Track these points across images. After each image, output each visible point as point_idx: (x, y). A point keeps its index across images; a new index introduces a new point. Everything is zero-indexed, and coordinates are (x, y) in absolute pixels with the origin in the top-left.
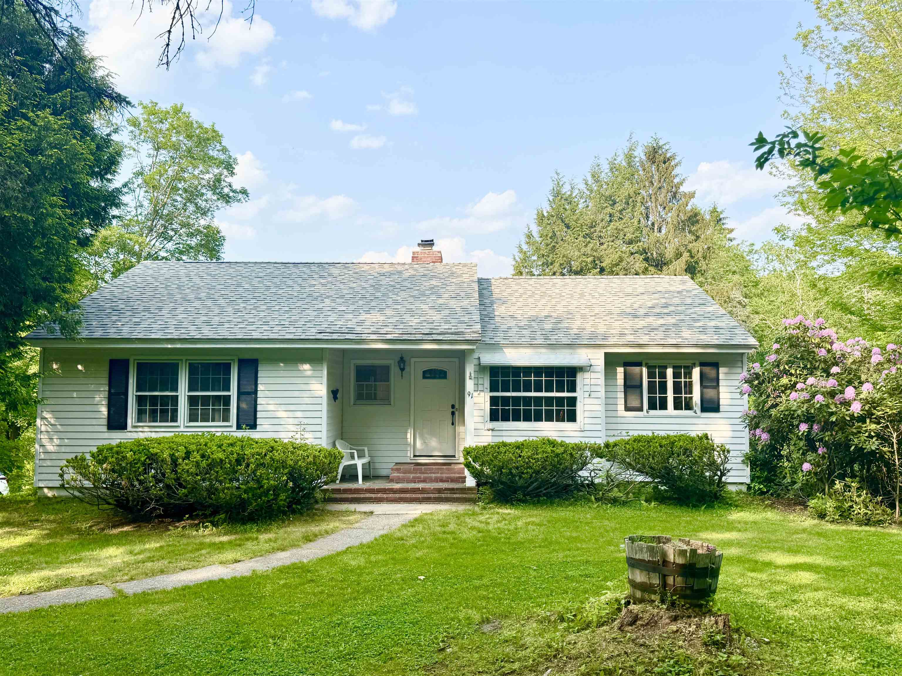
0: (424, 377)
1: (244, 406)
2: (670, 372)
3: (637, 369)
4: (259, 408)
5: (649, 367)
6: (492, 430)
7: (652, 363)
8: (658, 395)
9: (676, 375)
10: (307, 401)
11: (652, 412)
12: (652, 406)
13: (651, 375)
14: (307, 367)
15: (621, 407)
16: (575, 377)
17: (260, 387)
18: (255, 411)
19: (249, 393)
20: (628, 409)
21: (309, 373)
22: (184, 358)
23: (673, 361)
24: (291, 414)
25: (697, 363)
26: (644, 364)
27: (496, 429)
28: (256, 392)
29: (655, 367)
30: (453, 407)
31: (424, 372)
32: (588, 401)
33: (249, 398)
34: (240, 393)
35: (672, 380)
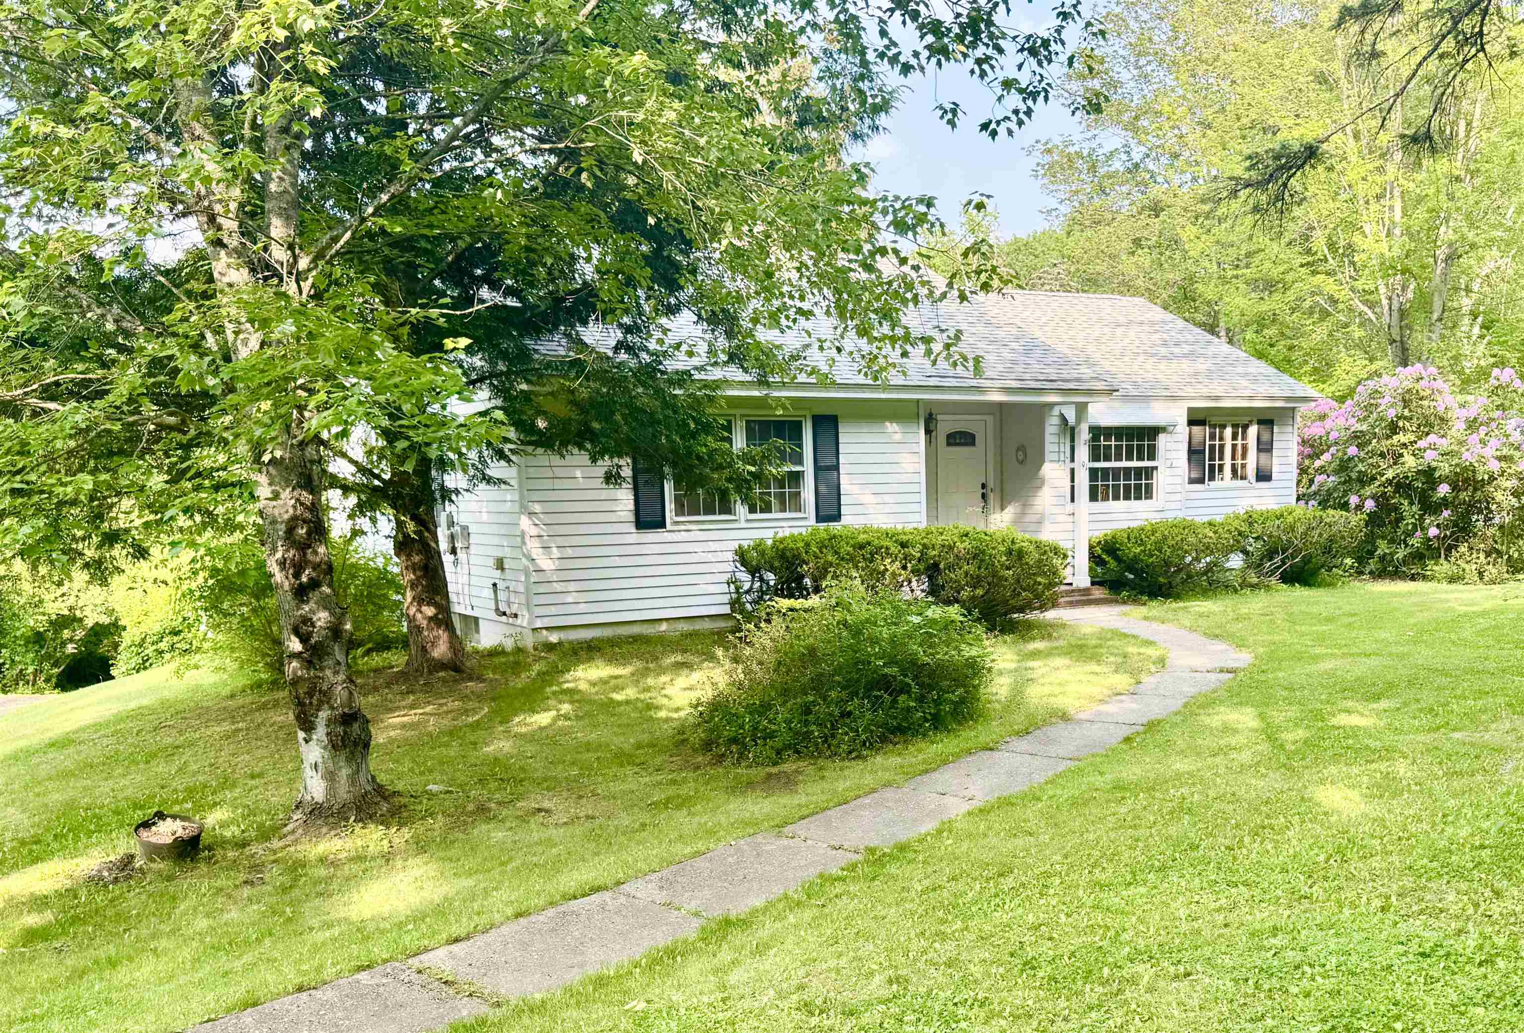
0: (949, 444)
1: (823, 489)
2: (1229, 432)
3: (1201, 429)
4: (842, 490)
5: (1210, 426)
7: (1214, 421)
8: (1217, 462)
9: (1234, 436)
10: (901, 478)
11: (1212, 484)
12: (1211, 476)
13: (1211, 436)
14: (894, 426)
16: (1156, 440)
17: (841, 458)
18: (839, 495)
19: (829, 468)
20: (1191, 480)
21: (898, 437)
22: (738, 412)
23: (1232, 418)
24: (879, 499)
25: (1254, 420)
26: (1208, 422)
28: (836, 468)
29: (1216, 426)
30: (984, 486)
31: (949, 436)
32: (1169, 471)
33: (831, 475)
34: (817, 468)
35: (1230, 442)
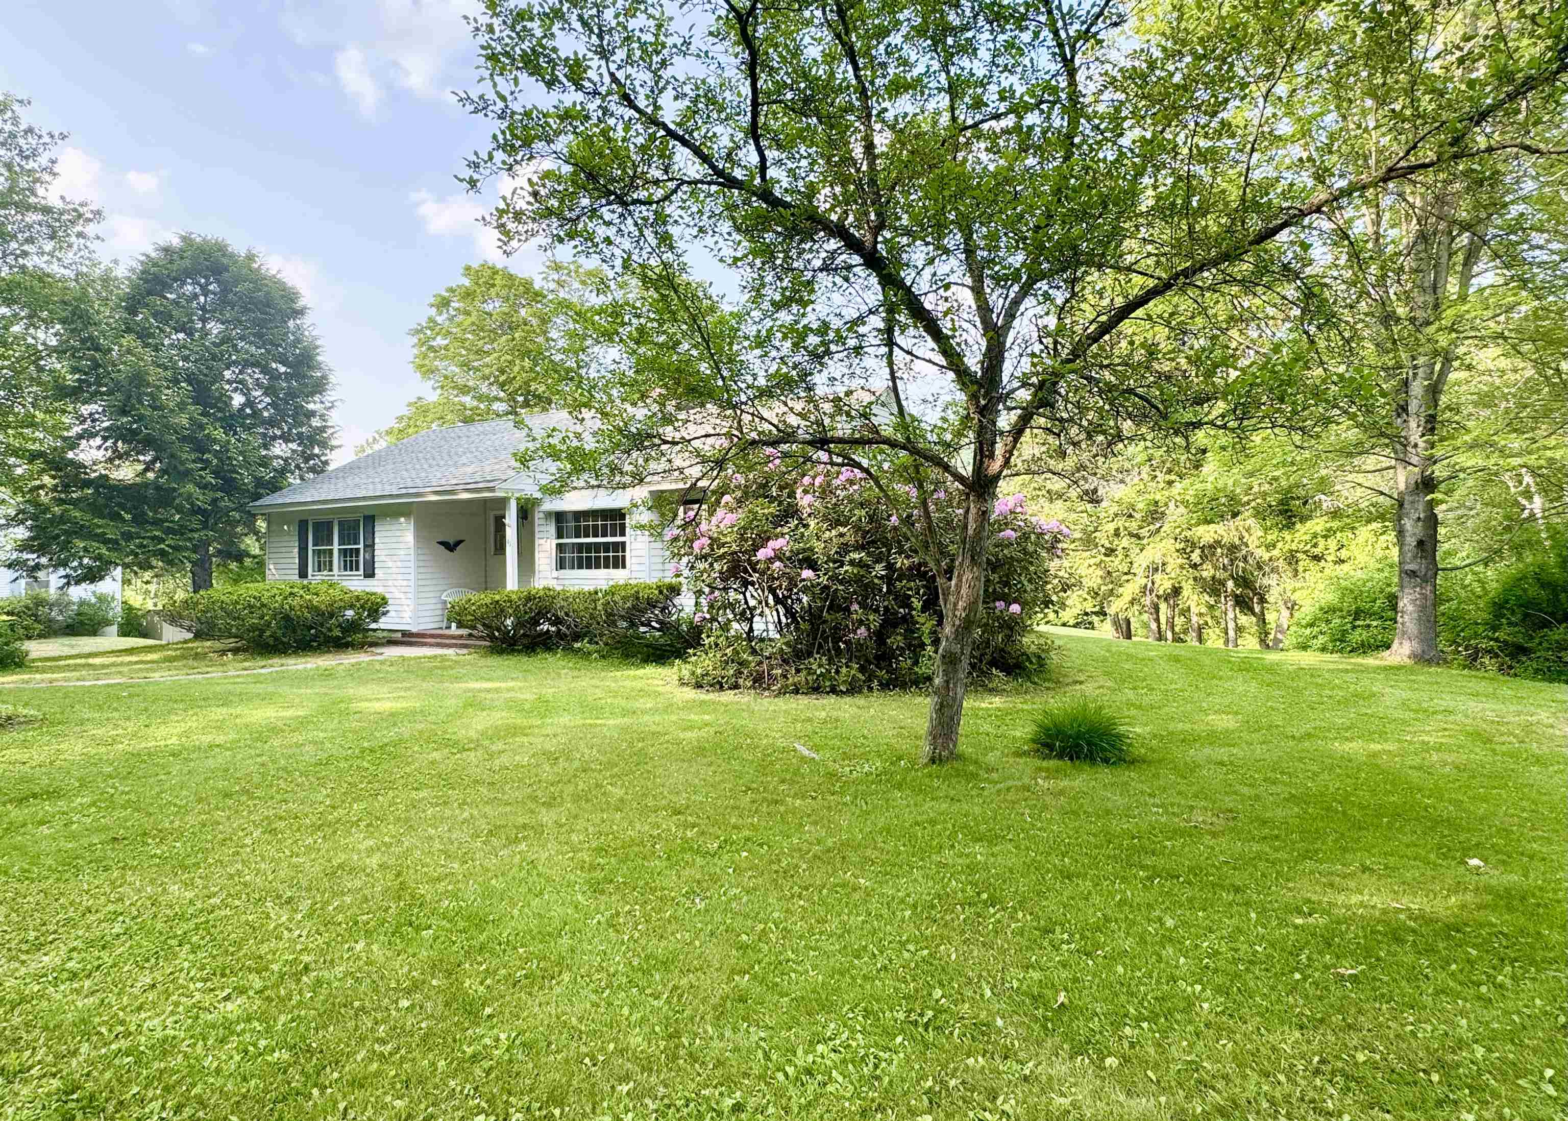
1: (367, 557)
4: (376, 558)
6: (558, 578)
10: (404, 552)
14: (402, 520)
16: (625, 519)
17: (377, 540)
18: (374, 562)
19: (369, 546)
21: (404, 526)
22: (336, 516)
24: (394, 564)
27: (562, 577)
28: (373, 544)
32: (634, 545)
33: (370, 549)
34: (365, 546)
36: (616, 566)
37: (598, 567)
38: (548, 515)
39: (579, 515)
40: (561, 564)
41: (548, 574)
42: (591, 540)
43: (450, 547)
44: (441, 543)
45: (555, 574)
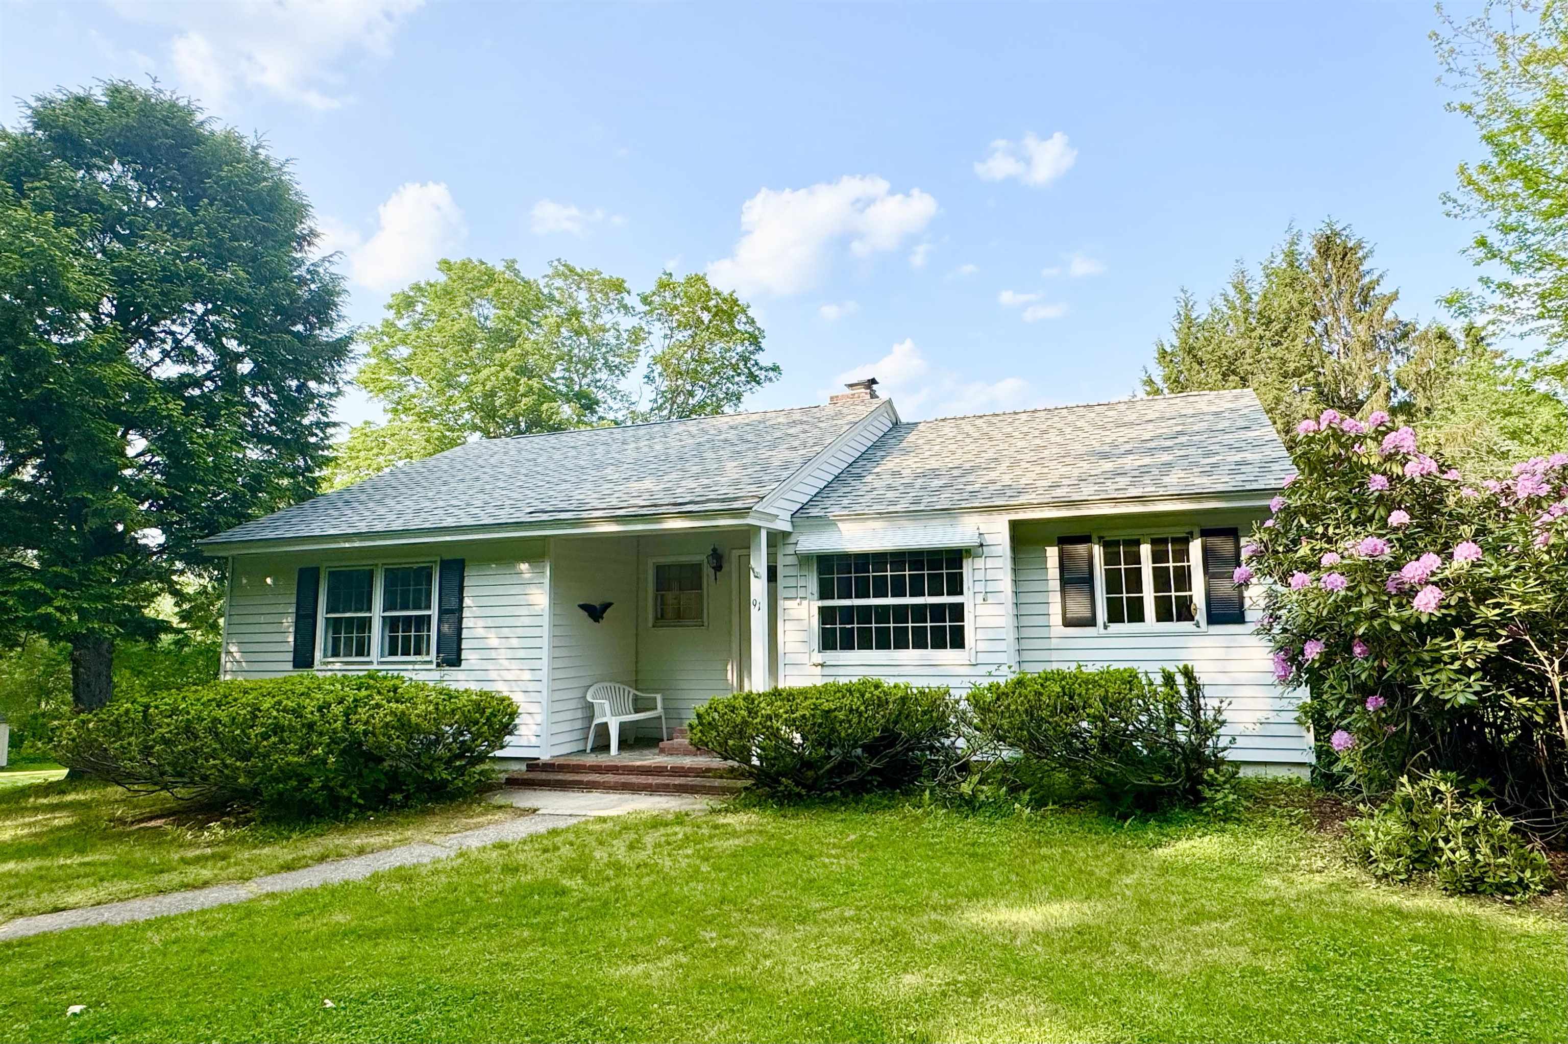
1: (446, 628)
2: (1145, 550)
3: (1081, 549)
4: (465, 633)
5: (1106, 544)
6: (822, 665)
7: (1110, 536)
8: (1125, 595)
9: (1158, 557)
10: (527, 621)
11: (1115, 627)
12: (1115, 616)
13: (1111, 558)
14: (524, 567)
15: (1056, 618)
16: (961, 568)
17: (467, 602)
18: (460, 639)
20: (1068, 623)
21: (528, 577)
22: (380, 562)
23: (1153, 530)
24: (504, 642)
25: (1197, 531)
26: (1095, 538)
27: (828, 663)
28: (461, 609)
29: (1117, 543)
32: (981, 610)
33: (453, 618)
34: (442, 612)
35: (1151, 565)
36: (939, 644)
37: (901, 644)
38: (805, 560)
39: (863, 560)
40: (828, 642)
41: (804, 659)
42: (890, 601)
43: (595, 612)
44: (583, 607)
45: (818, 657)
